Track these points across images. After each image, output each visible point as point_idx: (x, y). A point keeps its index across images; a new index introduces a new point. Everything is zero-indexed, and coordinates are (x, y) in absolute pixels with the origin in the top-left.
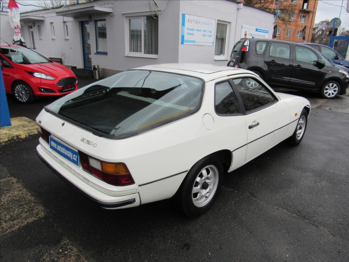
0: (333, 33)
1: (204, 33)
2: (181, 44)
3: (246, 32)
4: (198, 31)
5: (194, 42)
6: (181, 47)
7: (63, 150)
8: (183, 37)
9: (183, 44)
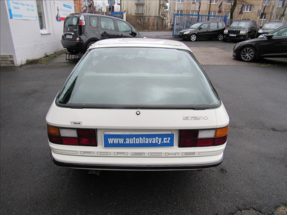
0: (112, 10)
1: (28, 7)
2: (11, 18)
3: (58, 7)
4: (22, 5)
5: (21, 16)
6: (10, 21)
7: (140, 141)
8: (10, 10)
9: (12, 18)
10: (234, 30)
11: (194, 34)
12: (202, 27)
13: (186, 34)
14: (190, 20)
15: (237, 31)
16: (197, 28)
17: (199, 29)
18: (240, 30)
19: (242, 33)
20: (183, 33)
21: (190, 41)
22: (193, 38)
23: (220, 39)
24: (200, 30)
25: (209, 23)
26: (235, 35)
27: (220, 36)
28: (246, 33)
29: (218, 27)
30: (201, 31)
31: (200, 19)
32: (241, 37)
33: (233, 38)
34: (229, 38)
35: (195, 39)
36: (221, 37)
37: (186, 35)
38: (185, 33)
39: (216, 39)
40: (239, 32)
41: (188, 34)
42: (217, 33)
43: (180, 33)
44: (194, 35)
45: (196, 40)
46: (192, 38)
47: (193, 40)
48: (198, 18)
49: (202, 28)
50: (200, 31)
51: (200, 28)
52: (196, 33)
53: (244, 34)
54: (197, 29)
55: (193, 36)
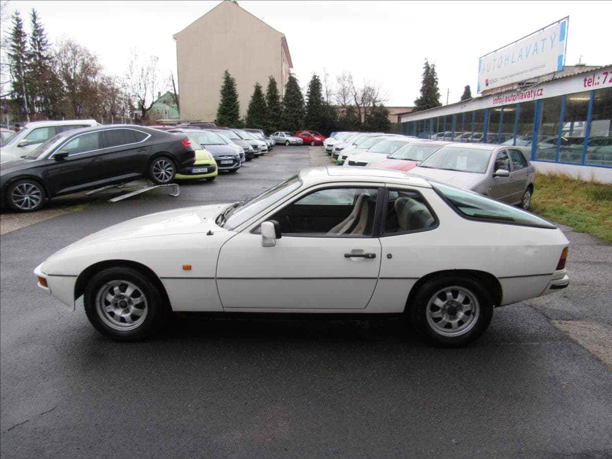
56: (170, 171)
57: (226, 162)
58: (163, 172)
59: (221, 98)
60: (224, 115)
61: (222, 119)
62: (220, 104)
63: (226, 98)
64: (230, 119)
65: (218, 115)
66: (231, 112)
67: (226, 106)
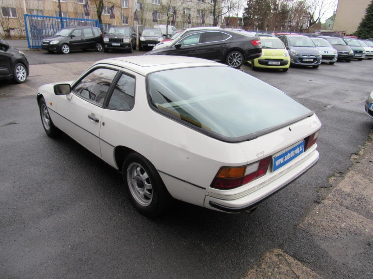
10: (116, 38)
11: (66, 44)
12: (73, 34)
13: (54, 44)
14: (57, 24)
15: (120, 40)
16: (67, 35)
17: (70, 38)
18: (124, 38)
19: (126, 42)
20: (49, 43)
21: (63, 53)
22: (66, 49)
23: (100, 49)
24: (72, 38)
25: (82, 29)
26: (119, 44)
27: (98, 46)
28: (130, 41)
29: (94, 34)
30: (74, 39)
31: (65, 24)
32: (126, 46)
33: (117, 48)
34: (112, 48)
35: (68, 51)
36: (100, 47)
37: (53, 46)
38: (51, 43)
39: (94, 50)
40: (123, 40)
41: (57, 44)
42: (94, 42)
43: (43, 43)
44: (66, 46)
45: (70, 53)
46: (64, 50)
47: (66, 52)
48: (62, 22)
49: (74, 36)
50: (72, 40)
51: (71, 36)
52: (68, 42)
53: (129, 43)
54: (67, 37)
55: (64, 47)
56: (240, 60)
57: (308, 60)
58: (235, 61)
59: (366, 14)
60: (364, 27)
61: (361, 31)
62: (363, 19)
63: (369, 14)
64: (367, 31)
65: (359, 27)
66: (370, 25)
67: (368, 20)
